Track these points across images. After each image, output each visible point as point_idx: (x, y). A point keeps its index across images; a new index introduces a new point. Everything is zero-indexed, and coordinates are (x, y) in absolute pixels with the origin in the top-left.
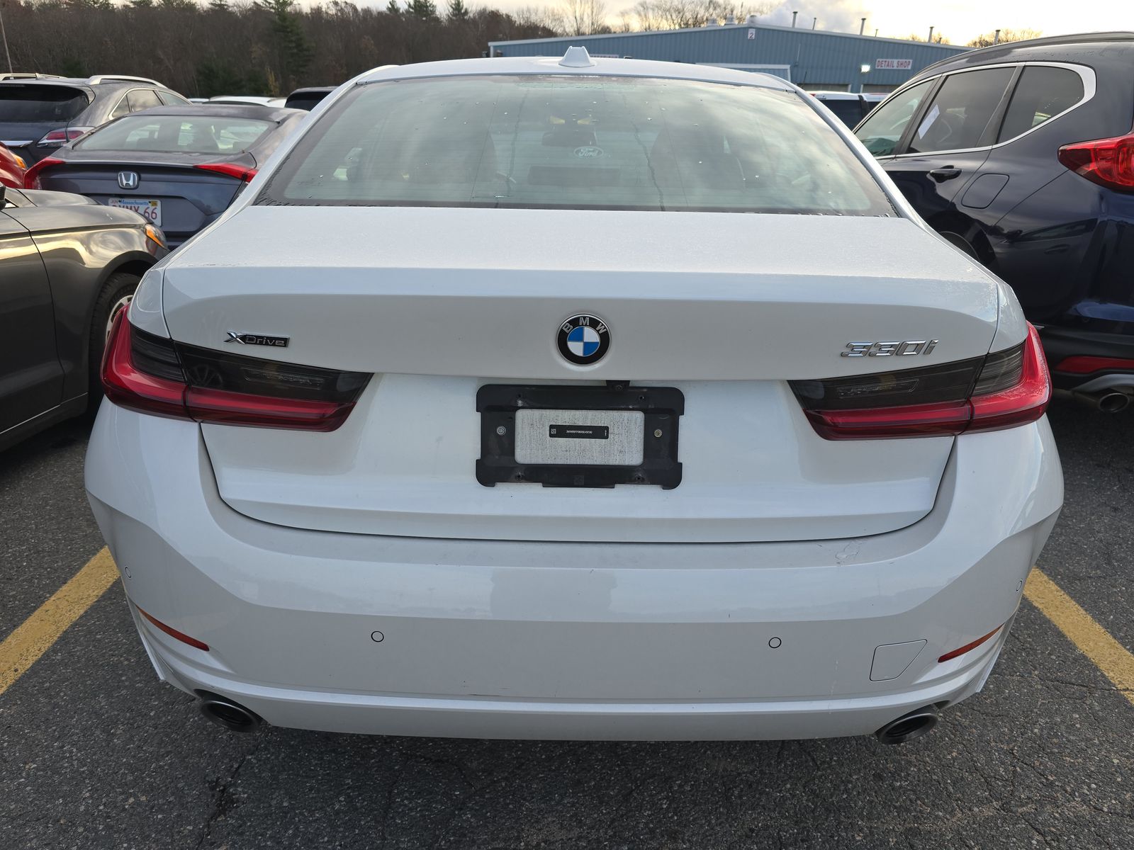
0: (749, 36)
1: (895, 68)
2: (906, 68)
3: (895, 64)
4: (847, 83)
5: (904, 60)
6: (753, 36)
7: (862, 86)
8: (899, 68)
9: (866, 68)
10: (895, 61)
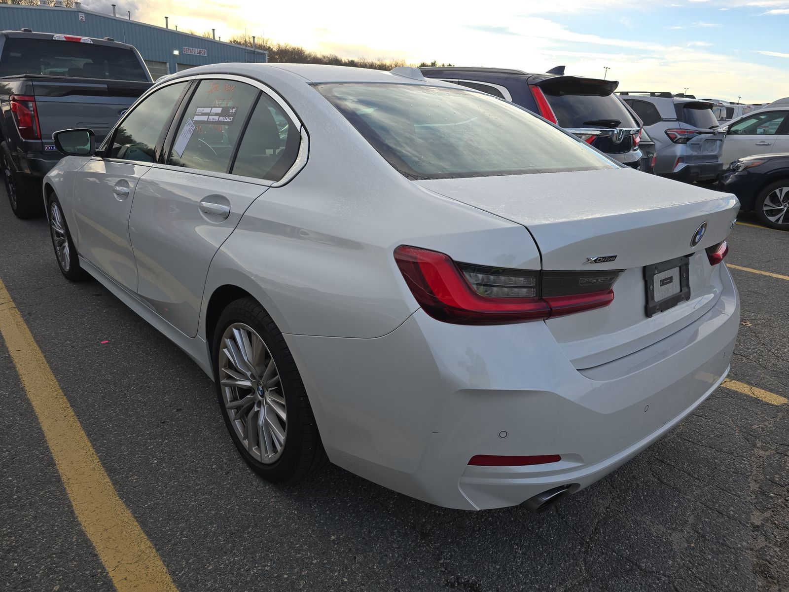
0: (80, 18)
1: (196, 54)
2: (203, 55)
3: (196, 52)
4: (165, 61)
5: (201, 50)
6: (84, 19)
7: (177, 64)
8: (199, 54)
9: (176, 52)
10: (196, 50)
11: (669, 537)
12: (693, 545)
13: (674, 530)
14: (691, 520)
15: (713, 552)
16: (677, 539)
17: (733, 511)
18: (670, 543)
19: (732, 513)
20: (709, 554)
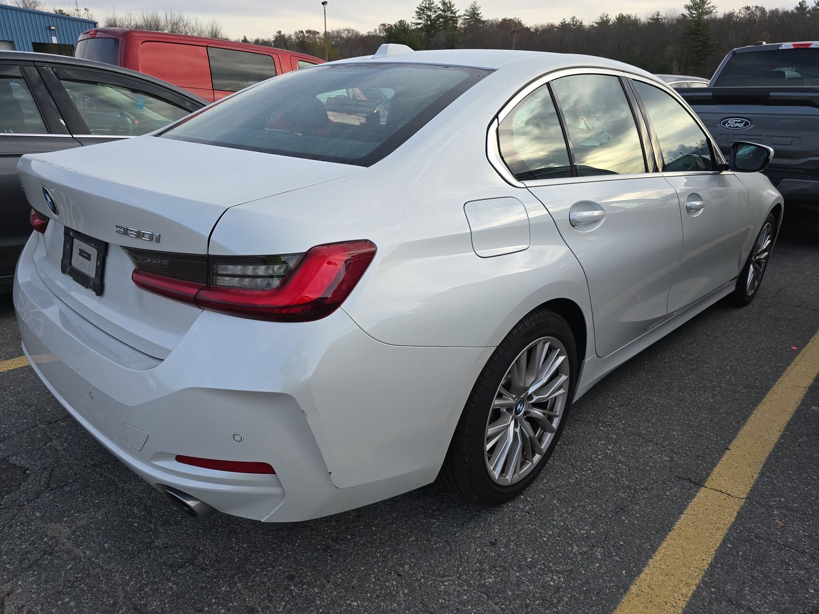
11: (67, 524)
12: (45, 539)
13: (74, 533)
14: (78, 552)
15: (27, 553)
16: (62, 530)
17: (68, 603)
18: (60, 521)
19: (67, 600)
20: (27, 548)
